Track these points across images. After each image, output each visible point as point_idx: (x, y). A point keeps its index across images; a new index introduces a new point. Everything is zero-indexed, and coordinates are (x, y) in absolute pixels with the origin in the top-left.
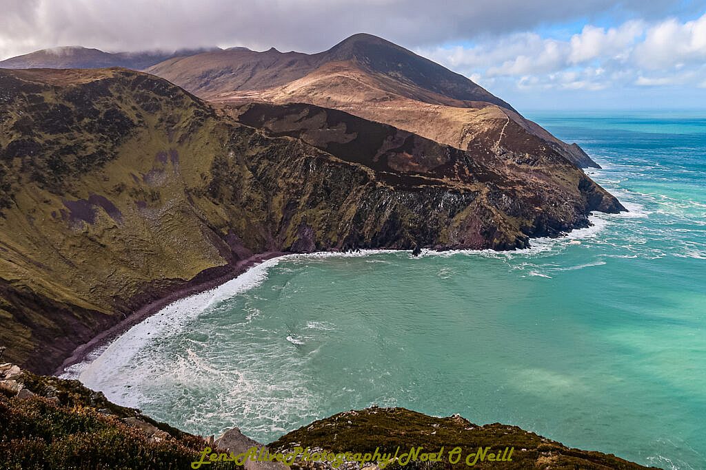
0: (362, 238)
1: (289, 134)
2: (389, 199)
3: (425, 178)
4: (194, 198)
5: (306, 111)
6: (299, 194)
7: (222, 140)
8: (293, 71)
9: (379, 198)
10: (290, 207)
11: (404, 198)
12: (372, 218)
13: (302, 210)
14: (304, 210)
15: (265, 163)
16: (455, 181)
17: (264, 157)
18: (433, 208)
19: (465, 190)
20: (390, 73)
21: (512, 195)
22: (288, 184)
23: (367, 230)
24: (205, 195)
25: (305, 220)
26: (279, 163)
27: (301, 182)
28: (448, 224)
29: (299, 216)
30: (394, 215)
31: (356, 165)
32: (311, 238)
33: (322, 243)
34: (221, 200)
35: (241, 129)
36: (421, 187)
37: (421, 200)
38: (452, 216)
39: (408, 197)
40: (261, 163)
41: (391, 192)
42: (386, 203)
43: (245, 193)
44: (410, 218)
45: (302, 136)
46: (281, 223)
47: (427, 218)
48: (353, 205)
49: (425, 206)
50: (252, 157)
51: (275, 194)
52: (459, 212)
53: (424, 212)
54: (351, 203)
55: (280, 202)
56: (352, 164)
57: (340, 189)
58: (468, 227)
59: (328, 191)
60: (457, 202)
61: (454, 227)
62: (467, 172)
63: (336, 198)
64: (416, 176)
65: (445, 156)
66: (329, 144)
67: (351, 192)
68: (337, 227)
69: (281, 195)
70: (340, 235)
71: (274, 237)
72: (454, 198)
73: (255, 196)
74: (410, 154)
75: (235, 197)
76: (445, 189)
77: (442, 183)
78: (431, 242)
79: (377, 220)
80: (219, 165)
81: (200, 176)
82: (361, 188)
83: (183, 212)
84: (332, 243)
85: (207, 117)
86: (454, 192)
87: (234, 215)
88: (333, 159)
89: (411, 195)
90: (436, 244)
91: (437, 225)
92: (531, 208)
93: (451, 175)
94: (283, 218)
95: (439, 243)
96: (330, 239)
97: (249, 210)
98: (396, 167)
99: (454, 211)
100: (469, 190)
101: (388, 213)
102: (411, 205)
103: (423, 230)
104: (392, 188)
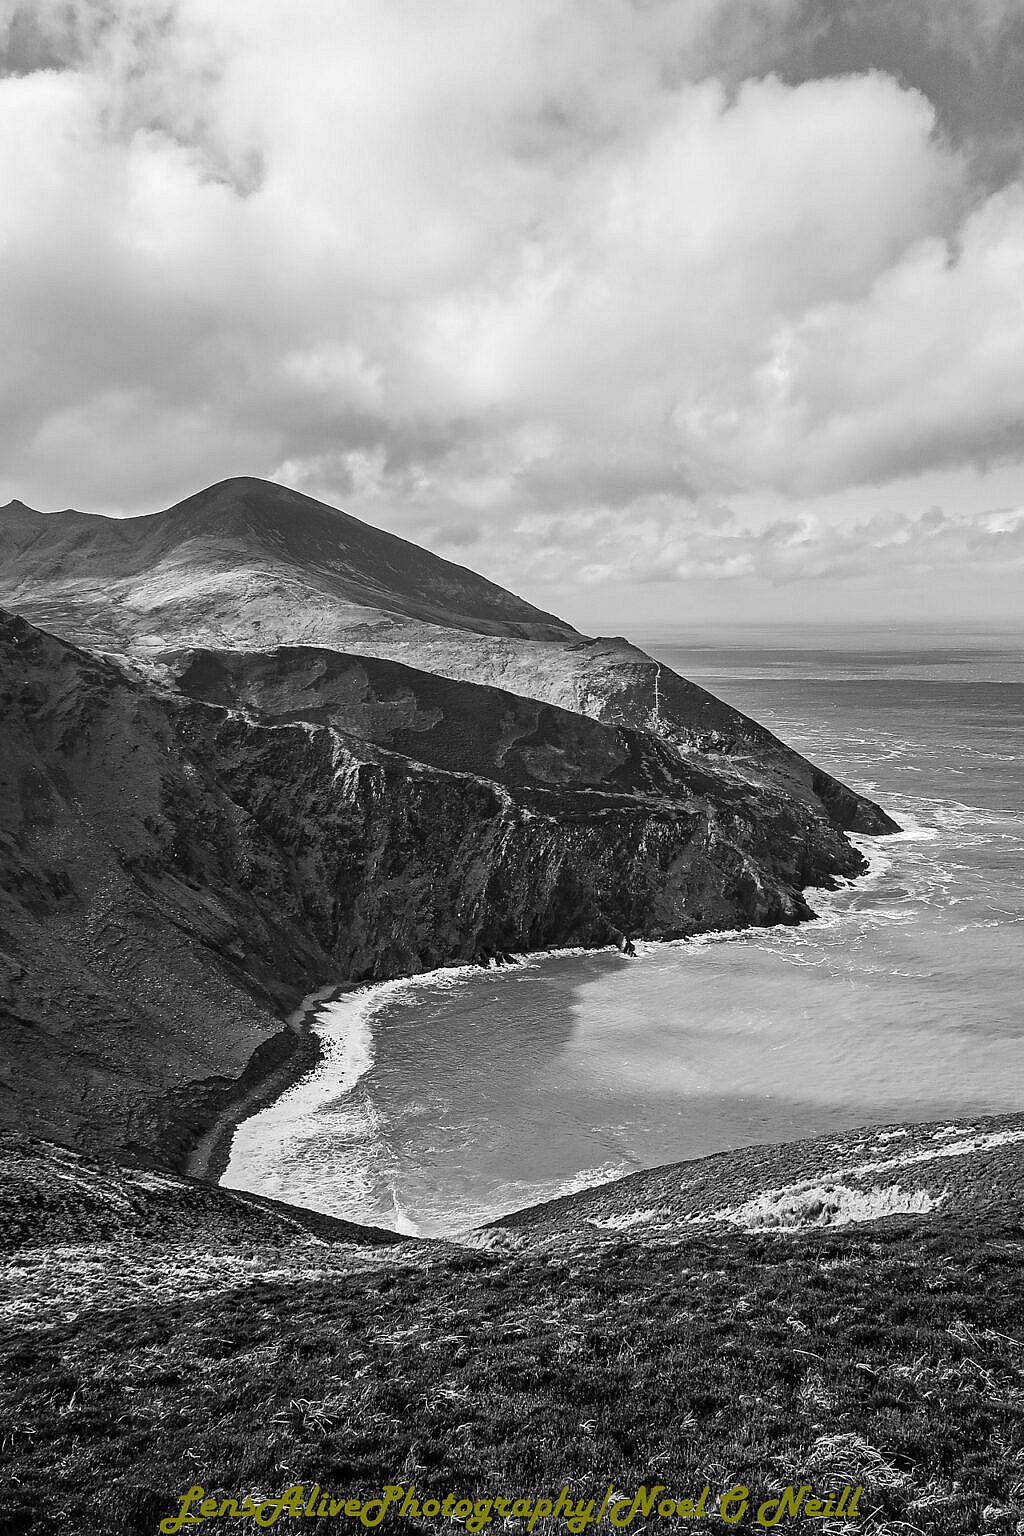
0: (510, 929)
1: (303, 715)
2: (551, 844)
3: (603, 794)
4: (148, 879)
5: (320, 665)
6: (361, 847)
7: (159, 737)
8: (93, 556)
9: (530, 841)
10: (347, 879)
11: (578, 839)
12: (522, 886)
13: (377, 883)
14: (380, 883)
15: (264, 785)
16: (653, 795)
17: (258, 770)
18: (631, 854)
19: (679, 812)
20: (332, 564)
21: (746, 813)
22: (326, 827)
23: (517, 912)
24: (167, 870)
25: (388, 904)
26: (294, 781)
27: (361, 822)
28: (662, 883)
29: (373, 897)
30: (565, 875)
31: (465, 776)
32: (408, 943)
33: (433, 951)
34: (202, 879)
35: (193, 711)
36: (603, 813)
37: (608, 840)
38: (665, 867)
39: (586, 837)
40: (255, 786)
41: (551, 827)
42: (547, 852)
43: (245, 856)
44: (594, 878)
45: (334, 721)
46: (334, 916)
47: (624, 876)
48: (478, 861)
49: (617, 851)
50: (232, 773)
51: (300, 853)
52: (674, 857)
53: (618, 864)
54: (471, 859)
55: (319, 871)
56: (458, 775)
57: (442, 831)
58: (701, 886)
59: (420, 835)
60: (669, 838)
61: (676, 890)
62: (669, 777)
63: (437, 851)
64: (587, 791)
65: (619, 746)
66: (395, 733)
67: (465, 833)
68: (454, 914)
69: (316, 855)
70: (465, 930)
71: (328, 949)
72: (663, 831)
73: (264, 860)
74: (559, 747)
75: (226, 869)
76: (645, 815)
77: (635, 803)
78: (640, 924)
79: (535, 890)
80: (174, 796)
81: (142, 826)
82: (487, 825)
83: (139, 916)
84: (451, 949)
85: (111, 685)
86: (662, 818)
87: (236, 909)
88: (416, 766)
89: (590, 832)
90: (651, 927)
91: (644, 886)
92: (785, 838)
93: (644, 786)
94: (335, 906)
95: (656, 924)
96: (445, 940)
97: (261, 894)
98: (543, 775)
99: (667, 855)
100: (684, 813)
101: (553, 872)
102: (592, 852)
103: (622, 899)
104: (552, 819)
